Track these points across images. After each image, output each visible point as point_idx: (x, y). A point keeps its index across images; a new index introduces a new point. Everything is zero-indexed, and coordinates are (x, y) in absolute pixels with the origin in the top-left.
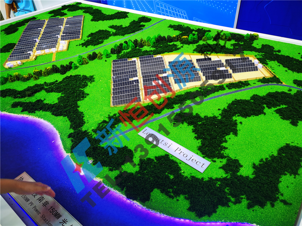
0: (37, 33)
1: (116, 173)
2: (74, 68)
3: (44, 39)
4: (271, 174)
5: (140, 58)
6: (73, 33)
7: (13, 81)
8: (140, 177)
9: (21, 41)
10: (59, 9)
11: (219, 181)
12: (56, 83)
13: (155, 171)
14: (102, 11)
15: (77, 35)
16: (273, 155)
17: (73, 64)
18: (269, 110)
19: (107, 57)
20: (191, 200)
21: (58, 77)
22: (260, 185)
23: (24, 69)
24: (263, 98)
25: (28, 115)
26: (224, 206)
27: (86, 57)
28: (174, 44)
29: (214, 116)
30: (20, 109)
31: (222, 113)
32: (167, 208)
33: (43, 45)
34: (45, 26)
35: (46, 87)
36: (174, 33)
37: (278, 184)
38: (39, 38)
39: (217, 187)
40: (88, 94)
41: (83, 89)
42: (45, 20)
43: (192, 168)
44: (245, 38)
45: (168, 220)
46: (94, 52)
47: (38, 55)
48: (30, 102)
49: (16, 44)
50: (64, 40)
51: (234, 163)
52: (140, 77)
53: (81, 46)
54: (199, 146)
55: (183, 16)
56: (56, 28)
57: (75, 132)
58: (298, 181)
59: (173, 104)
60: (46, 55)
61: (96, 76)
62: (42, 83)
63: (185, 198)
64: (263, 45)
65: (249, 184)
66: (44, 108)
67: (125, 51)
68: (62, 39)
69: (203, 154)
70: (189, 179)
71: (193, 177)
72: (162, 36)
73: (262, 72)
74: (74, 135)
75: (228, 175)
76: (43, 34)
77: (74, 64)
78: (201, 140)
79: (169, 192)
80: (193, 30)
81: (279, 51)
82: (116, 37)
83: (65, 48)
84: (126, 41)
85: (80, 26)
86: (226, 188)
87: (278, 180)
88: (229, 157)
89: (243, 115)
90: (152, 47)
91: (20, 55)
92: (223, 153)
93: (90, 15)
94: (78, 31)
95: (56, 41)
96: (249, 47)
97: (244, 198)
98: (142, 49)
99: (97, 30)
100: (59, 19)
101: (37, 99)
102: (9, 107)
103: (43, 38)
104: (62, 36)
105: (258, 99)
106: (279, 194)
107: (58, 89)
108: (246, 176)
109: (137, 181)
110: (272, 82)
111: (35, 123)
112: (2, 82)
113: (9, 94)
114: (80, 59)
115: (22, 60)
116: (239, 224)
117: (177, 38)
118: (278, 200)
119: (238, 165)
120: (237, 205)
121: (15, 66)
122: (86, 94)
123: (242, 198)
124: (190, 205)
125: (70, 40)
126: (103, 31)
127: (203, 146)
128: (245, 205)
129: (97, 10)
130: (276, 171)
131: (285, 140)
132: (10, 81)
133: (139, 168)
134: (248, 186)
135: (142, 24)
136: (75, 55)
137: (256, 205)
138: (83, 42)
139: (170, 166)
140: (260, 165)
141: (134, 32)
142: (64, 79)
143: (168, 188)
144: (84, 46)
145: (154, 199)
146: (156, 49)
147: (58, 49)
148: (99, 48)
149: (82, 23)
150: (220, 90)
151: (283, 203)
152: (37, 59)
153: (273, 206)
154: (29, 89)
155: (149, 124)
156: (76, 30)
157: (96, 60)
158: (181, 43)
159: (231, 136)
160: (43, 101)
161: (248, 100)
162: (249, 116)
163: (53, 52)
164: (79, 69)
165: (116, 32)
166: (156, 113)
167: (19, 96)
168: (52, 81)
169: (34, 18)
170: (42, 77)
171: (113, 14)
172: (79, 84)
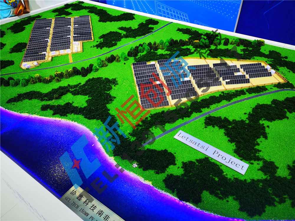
0: (47, 33)
1: (163, 176)
2: (95, 70)
3: (56, 40)
5: (158, 62)
6: (84, 34)
7: (35, 83)
8: (188, 180)
9: (32, 41)
10: (63, 8)
11: (260, 182)
12: (80, 85)
13: (199, 174)
14: (107, 12)
15: (89, 36)
18: (291, 114)
19: (126, 60)
20: (240, 201)
21: (81, 80)
23: (42, 70)
24: (283, 103)
25: (61, 119)
26: (271, 206)
27: (104, 60)
28: (187, 48)
29: (242, 120)
30: (50, 112)
31: (248, 117)
32: (219, 209)
33: (57, 46)
34: (53, 25)
35: (71, 90)
36: (185, 37)
39: (261, 188)
40: (115, 98)
41: (108, 92)
42: (51, 19)
43: (233, 170)
44: (253, 44)
46: (112, 54)
47: (53, 56)
48: (59, 105)
49: (27, 44)
50: (76, 41)
51: (271, 165)
54: (235, 149)
56: (65, 28)
59: (200, 108)
60: (61, 57)
61: (118, 79)
62: (66, 85)
63: (234, 198)
64: (270, 51)
65: (289, 185)
66: (75, 111)
67: (142, 54)
69: (240, 156)
70: (233, 181)
71: (236, 179)
72: (175, 40)
73: (275, 78)
75: (268, 177)
76: (53, 34)
77: (95, 67)
78: (234, 143)
79: (218, 193)
80: (202, 34)
81: (286, 57)
82: (128, 39)
83: (80, 49)
84: (141, 44)
85: (90, 27)
86: (268, 188)
88: (264, 159)
89: (269, 119)
90: (166, 50)
92: (258, 155)
93: (96, 15)
94: (89, 32)
95: (69, 42)
96: (258, 53)
97: (287, 198)
98: (157, 52)
99: (108, 32)
100: (66, 19)
101: (65, 102)
102: (38, 110)
103: (54, 38)
104: (74, 37)
105: (279, 104)
107: (84, 92)
108: (284, 177)
109: (185, 183)
110: (287, 88)
112: (25, 84)
114: (99, 61)
115: (38, 61)
117: (190, 42)
119: (275, 167)
120: (282, 204)
121: (32, 67)
122: (113, 97)
123: (285, 198)
124: (240, 206)
125: (83, 42)
126: (114, 32)
127: (238, 149)
128: (289, 204)
129: (102, 10)
132: (32, 82)
133: (184, 171)
134: (288, 187)
135: (150, 26)
136: (92, 57)
138: (98, 43)
139: (213, 168)
140: (294, 166)
142: (87, 82)
143: (216, 190)
144: (99, 48)
145: (205, 201)
146: (171, 52)
147: (72, 49)
148: (114, 50)
149: (91, 23)
150: (241, 94)
152: (53, 61)
154: (54, 91)
155: (182, 127)
156: (87, 31)
157: (115, 63)
158: (194, 47)
159: (262, 139)
160: (72, 104)
161: (269, 104)
162: (274, 120)
163: (69, 53)
164: (99, 71)
165: (127, 34)
166: (186, 117)
167: (46, 98)
168: (75, 83)
169: (38, 16)
170: (64, 79)
171: (119, 15)
172: (104, 87)
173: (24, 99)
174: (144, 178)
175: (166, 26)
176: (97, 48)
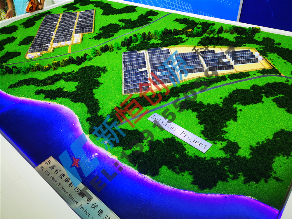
0: (53, 27)
1: (129, 152)
2: (88, 59)
3: (60, 33)
4: (266, 155)
5: (148, 50)
6: (86, 27)
7: (34, 71)
8: (150, 156)
9: (39, 34)
10: (72, 3)
11: (219, 160)
12: (73, 73)
13: (162, 151)
14: (112, 5)
15: (90, 28)
16: (268, 139)
17: (87, 55)
18: (267, 99)
19: (118, 50)
20: (194, 175)
21: (75, 68)
22: (256, 164)
23: (43, 60)
24: (262, 88)
25: (50, 102)
26: (223, 181)
27: (99, 49)
28: (179, 37)
29: (216, 104)
30: (43, 96)
31: (223, 101)
32: (173, 181)
33: (59, 38)
34: (60, 20)
35: (64, 77)
36: (180, 27)
37: (272, 164)
38: (55, 31)
39: (218, 165)
40: (102, 84)
41: (97, 79)
42: (59, 15)
43: (195, 149)
44: (247, 32)
45: (174, 191)
46: (106, 45)
47: (55, 47)
48: (51, 90)
49: (34, 37)
50: (78, 33)
51: (233, 145)
52: (148, 68)
53: (94, 39)
54: (202, 130)
55: (188, 9)
56: (70, 22)
57: (92, 117)
58: (290, 161)
59: (179, 93)
60: (62, 48)
61: (109, 67)
62: (61, 73)
63: (190, 173)
64: (264, 38)
65: (246, 163)
66: (64, 95)
67: (135, 44)
68: (76, 32)
69: (205, 137)
70: (193, 158)
71: (196, 156)
72: (169, 30)
73: (262, 64)
74: (92, 119)
75: (228, 155)
76: (58, 28)
77: (89, 56)
78: (203, 125)
79: (176, 168)
80: (198, 24)
81: (279, 44)
82: (125, 30)
83: (79, 41)
84: (135, 35)
85: (92, 20)
86: (225, 166)
87: (272, 160)
88: (229, 140)
89: (243, 103)
90: (159, 40)
91: (39, 47)
92: (224, 136)
93: (101, 9)
94: (90, 25)
95: (71, 34)
96: (250, 40)
97: (241, 175)
98: (150, 42)
99: (108, 24)
100: (72, 13)
101: (57, 87)
102: (33, 94)
103: (59, 31)
104: (76, 29)
105: (257, 89)
106: (272, 172)
107: (75, 78)
108: (244, 157)
109: (147, 159)
110: (271, 73)
111: (57, 108)
112: (26, 72)
113: (32, 82)
114: (93, 51)
115: (41, 52)
116: (236, 196)
117: (183, 32)
118: (271, 177)
119: (237, 147)
120: (235, 180)
121: (35, 57)
122: (100, 83)
123: (239, 175)
124: (193, 180)
125: (84, 34)
126: (113, 24)
127: (205, 130)
128: (242, 180)
129: (107, 4)
130: (271, 153)
131: (280, 125)
132: (32, 70)
133: (149, 148)
134: (244, 165)
135: (149, 17)
136: (88, 48)
137: (251, 181)
138: (96, 35)
139: (176, 147)
140: (256, 147)
141: (142, 25)
142: (80, 69)
143: (174, 165)
144: (97, 39)
145: (162, 174)
146: (163, 41)
147: (73, 41)
148: (110, 41)
149: (94, 17)
150: (222, 80)
151: (276, 179)
152: (54, 51)
153: (266, 182)
154: (49, 78)
155: (157, 110)
156: (89, 24)
157: (108, 52)
158: (186, 36)
159: (232, 121)
160: (63, 89)
161: (248, 90)
162: (249, 104)
163: (69, 44)
164: (92, 60)
165: (125, 25)
166: (163, 101)
167: (41, 84)
168: (69, 71)
169: (49, 12)
170: (60, 67)
171: (123, 8)
172: (94, 74)
173: (23, 85)
174: (112, 153)
175: (165, 17)
176: (95, 39)
